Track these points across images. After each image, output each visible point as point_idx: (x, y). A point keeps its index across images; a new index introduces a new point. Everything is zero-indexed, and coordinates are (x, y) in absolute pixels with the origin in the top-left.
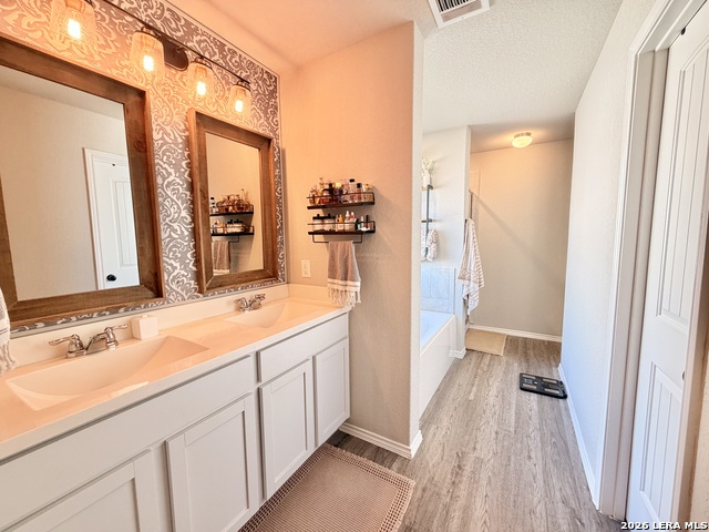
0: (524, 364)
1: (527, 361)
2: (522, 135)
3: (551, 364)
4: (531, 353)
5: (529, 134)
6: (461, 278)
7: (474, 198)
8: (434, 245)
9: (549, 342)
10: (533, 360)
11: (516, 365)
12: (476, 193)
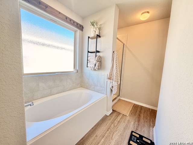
0: (137, 123)
1: (139, 121)
2: (145, 12)
3: (150, 125)
4: (142, 116)
5: (148, 12)
6: (110, 79)
7: (125, 46)
8: (98, 63)
9: (152, 110)
10: (142, 121)
11: (132, 123)
12: (125, 44)
